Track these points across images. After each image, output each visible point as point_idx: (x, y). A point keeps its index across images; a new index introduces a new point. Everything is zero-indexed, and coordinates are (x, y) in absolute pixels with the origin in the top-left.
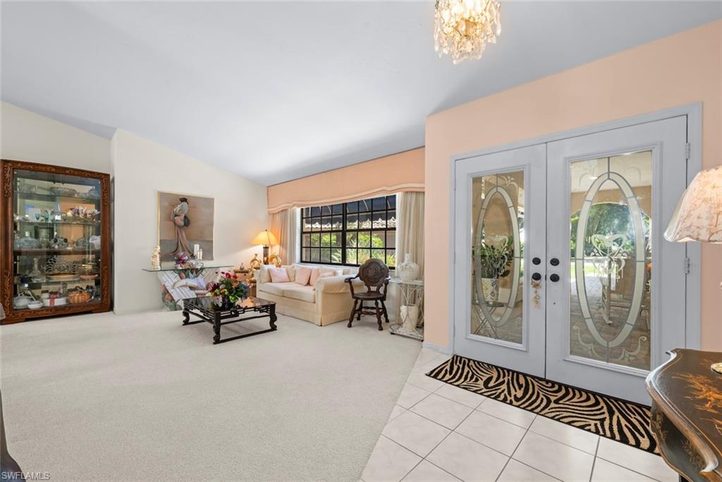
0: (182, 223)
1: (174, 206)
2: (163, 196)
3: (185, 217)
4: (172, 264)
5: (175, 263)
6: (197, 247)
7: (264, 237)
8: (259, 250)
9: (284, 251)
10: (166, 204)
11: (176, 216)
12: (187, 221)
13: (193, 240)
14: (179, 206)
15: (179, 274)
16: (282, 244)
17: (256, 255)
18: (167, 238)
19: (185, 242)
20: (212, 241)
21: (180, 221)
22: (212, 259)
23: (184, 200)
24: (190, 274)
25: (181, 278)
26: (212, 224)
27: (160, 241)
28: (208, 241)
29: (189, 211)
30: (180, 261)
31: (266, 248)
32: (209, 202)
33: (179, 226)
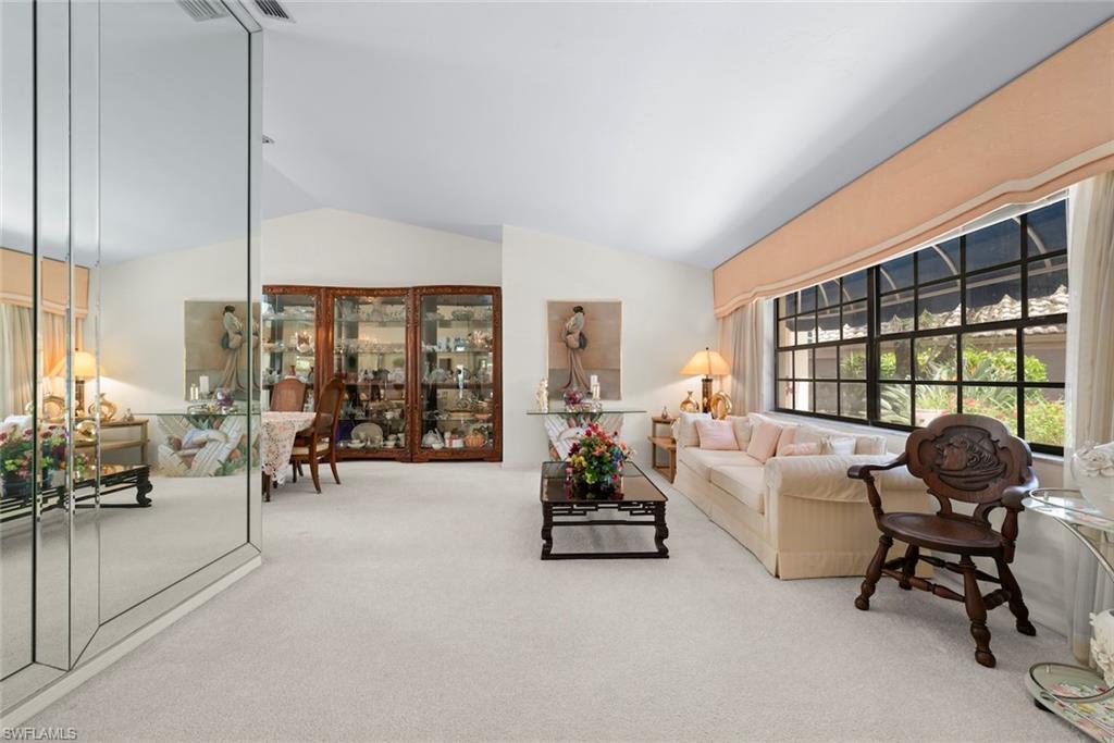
0: (577, 344)
1: (566, 320)
2: (552, 306)
3: (581, 334)
4: (560, 405)
5: (564, 403)
6: (594, 379)
7: (700, 360)
8: (696, 385)
9: (740, 387)
10: (556, 318)
11: (569, 333)
12: (583, 341)
13: (590, 369)
14: (573, 319)
15: (568, 420)
16: (737, 373)
17: (690, 393)
18: (557, 367)
19: (581, 372)
20: (619, 370)
21: (574, 340)
22: (619, 398)
23: (579, 309)
24: (583, 421)
25: (570, 427)
26: (618, 344)
27: (550, 370)
28: (613, 370)
29: (586, 324)
30: (572, 400)
31: (707, 381)
32: (614, 308)
33: (572, 349)
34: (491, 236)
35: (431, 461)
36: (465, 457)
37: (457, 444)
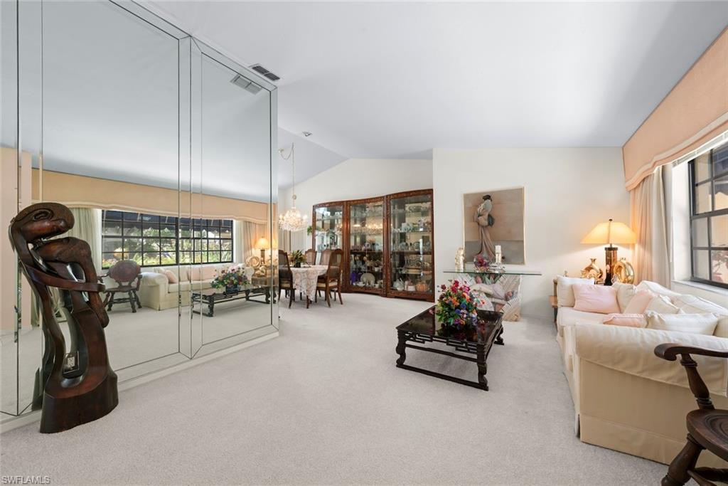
0: (486, 223)
1: (477, 206)
2: (467, 197)
3: (489, 216)
4: (471, 267)
5: (474, 265)
6: (498, 249)
8: (600, 254)
9: (647, 255)
10: (470, 205)
11: (480, 215)
12: (491, 221)
13: (497, 241)
14: (482, 205)
15: (475, 278)
16: (644, 242)
17: (594, 261)
18: (471, 240)
19: (489, 243)
20: (523, 241)
21: (483, 220)
22: (523, 263)
23: (487, 197)
24: (487, 279)
25: (477, 282)
26: (521, 220)
27: (466, 242)
28: (518, 241)
29: (493, 208)
30: (480, 263)
31: (611, 251)
32: (517, 194)
33: (483, 227)
34: (427, 156)
35: (396, 297)
36: (414, 297)
37: (411, 289)
